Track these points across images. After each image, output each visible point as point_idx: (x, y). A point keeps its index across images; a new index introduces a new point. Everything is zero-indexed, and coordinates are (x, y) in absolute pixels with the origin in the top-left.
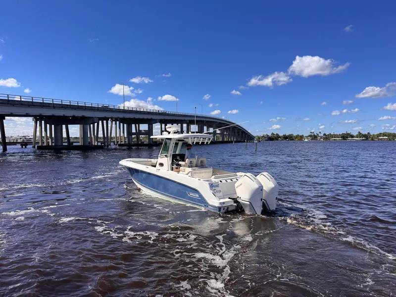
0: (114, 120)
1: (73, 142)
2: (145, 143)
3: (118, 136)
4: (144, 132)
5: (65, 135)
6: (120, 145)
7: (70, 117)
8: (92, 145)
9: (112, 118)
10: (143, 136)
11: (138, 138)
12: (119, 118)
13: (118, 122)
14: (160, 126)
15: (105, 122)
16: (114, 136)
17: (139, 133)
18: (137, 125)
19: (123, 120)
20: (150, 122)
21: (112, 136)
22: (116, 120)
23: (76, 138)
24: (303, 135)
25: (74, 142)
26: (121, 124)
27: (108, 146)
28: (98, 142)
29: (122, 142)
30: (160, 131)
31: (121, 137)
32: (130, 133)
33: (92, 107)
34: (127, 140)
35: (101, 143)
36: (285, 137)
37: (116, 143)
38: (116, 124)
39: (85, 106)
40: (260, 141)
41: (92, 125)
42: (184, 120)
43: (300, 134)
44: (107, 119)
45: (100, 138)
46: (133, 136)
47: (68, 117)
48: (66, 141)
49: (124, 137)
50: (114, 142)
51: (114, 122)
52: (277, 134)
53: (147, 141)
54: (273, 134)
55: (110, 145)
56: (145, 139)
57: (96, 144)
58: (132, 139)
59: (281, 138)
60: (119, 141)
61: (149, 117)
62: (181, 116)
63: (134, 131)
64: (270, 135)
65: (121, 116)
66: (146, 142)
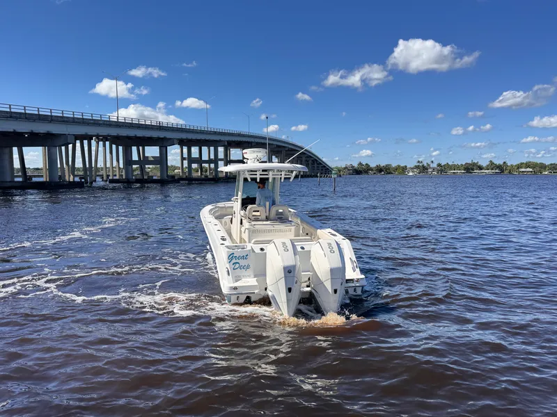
0: (102, 140)
1: (31, 177)
2: (154, 178)
3: (108, 165)
4: (152, 159)
5: (17, 164)
6: (112, 181)
7: (26, 133)
8: (65, 181)
9: (98, 136)
10: (151, 166)
11: (142, 169)
12: (109, 136)
13: (107, 143)
14: (179, 151)
15: (86, 142)
16: (102, 166)
17: (144, 161)
18: (141, 148)
19: (116, 140)
20: (163, 143)
21: (98, 166)
22: (105, 139)
23: (38, 169)
24: (406, 166)
25: (35, 176)
26: (114, 146)
27: (91, 183)
28: (74, 176)
29: (116, 175)
30: (179, 158)
31: (113, 168)
32: (128, 161)
33: (63, 117)
34: (123, 174)
35: (81, 178)
36: (380, 170)
37: (105, 178)
38: (104, 146)
39: (52, 116)
40: (340, 176)
41: (63, 148)
42: (220, 141)
43: (402, 165)
44: (89, 138)
45: (79, 168)
46: (134, 166)
47: (22, 134)
48: (20, 174)
49: (119, 168)
50: (102, 177)
51: (101, 143)
52: (367, 164)
53: (159, 174)
54: (360, 164)
55: (95, 181)
56: (155, 171)
57: (71, 180)
58: (133, 171)
59: (372, 170)
60: (111, 174)
61: (162, 134)
62: (215, 133)
63: (135, 157)
64: (356, 165)
65: (114, 132)
66: (157, 175)
